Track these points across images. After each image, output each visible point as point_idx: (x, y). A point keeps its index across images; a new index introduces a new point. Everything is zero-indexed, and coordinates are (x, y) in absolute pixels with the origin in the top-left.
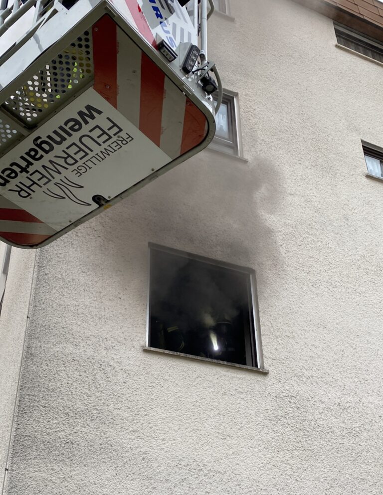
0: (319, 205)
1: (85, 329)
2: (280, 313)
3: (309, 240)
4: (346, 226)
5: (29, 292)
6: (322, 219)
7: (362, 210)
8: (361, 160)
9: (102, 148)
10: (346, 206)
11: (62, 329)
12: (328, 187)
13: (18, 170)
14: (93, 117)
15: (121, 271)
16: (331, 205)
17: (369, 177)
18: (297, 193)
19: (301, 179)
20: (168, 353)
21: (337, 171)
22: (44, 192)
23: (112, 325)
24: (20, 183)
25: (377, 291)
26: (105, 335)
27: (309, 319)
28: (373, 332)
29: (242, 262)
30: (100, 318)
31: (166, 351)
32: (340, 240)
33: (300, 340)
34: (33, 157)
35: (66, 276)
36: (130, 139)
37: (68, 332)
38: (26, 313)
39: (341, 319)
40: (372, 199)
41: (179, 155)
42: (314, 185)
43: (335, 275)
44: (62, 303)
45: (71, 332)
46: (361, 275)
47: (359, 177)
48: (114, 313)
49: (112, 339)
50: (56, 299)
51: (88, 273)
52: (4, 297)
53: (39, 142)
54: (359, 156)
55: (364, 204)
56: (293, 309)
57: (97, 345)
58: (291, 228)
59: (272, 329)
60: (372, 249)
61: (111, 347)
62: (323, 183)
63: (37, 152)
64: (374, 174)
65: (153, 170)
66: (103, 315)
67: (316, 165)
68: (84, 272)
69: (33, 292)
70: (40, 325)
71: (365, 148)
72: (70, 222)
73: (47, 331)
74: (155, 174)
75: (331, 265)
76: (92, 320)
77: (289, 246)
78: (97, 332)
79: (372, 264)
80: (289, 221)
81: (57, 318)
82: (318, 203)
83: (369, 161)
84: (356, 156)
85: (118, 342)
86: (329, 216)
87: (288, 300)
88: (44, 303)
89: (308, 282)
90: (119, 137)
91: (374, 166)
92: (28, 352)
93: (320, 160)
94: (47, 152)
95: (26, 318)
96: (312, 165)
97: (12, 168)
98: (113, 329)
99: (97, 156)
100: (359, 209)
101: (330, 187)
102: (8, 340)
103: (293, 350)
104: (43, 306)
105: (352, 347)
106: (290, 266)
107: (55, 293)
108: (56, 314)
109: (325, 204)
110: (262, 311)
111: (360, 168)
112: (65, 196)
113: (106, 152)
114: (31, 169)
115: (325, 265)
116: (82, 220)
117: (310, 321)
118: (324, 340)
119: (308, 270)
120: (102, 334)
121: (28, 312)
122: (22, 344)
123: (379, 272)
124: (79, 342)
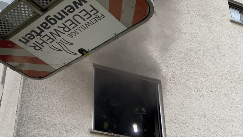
0: (201, 40)
1: (53, 119)
2: (177, 108)
3: (195, 62)
4: (218, 53)
5: (18, 95)
6: (203, 48)
7: (228, 43)
8: (227, 11)
9: (86, 22)
10: (218, 40)
11: (39, 119)
12: (207, 28)
13: (35, 34)
14: (81, 5)
15: (76, 82)
16: (209, 40)
17: (232, 21)
18: (187, 32)
19: (189, 23)
20: (106, 134)
21: (212, 18)
22: (50, 47)
23: (71, 116)
24: (36, 42)
25: (238, 94)
26: (66, 123)
27: (195, 111)
28: (236, 120)
29: (153, 76)
30: (63, 112)
31: (105, 132)
32: (214, 61)
33: (190, 125)
34: (45, 28)
35: (41, 85)
36: (103, 17)
37: (42, 121)
38: (16, 109)
39: (216, 112)
40: (234, 35)
41: (131, 26)
42: (198, 27)
43: (211, 84)
44: (38, 102)
45: (44, 121)
46: (228, 84)
47: (226, 22)
48: (71, 109)
49: (71, 125)
50: (35, 100)
51: (55, 84)
52: (2, 98)
53: (48, 18)
54: (226, 9)
55: (229, 39)
56: (185, 105)
57: (61, 129)
58: (183, 54)
59: (172, 118)
60: (235, 67)
61: (70, 131)
62: (204, 25)
63: (47, 24)
64: (235, 20)
65: (115, 34)
66: (65, 110)
67: (199, 14)
68: (53, 83)
69: (20, 96)
70: (25, 117)
71: (230, 4)
72: (64, 64)
73: (29, 120)
74: (116, 37)
75: (209, 77)
76: (57, 113)
77: (182, 66)
78: (61, 121)
79: (235, 76)
80: (182, 50)
81: (35, 112)
82: (200, 38)
83: (232, 11)
84: (224, 9)
85: (74, 127)
86: (207, 46)
87: (182, 100)
88: (27, 103)
89: (194, 88)
90: (96, 16)
91: (236, 15)
92: (17, 134)
93: (202, 11)
94: (53, 24)
95: (16, 112)
96: (196, 14)
97: (32, 33)
98: (71, 119)
99: (82, 27)
100: (226, 42)
101: (208, 28)
102: (4, 126)
103: (185, 132)
104: (27, 105)
105: (223, 129)
106: (183, 78)
107: (34, 96)
108: (35, 110)
109: (205, 39)
110: (166, 107)
111: (227, 16)
112: (62, 49)
113: (88, 24)
114: (43, 34)
115: (205, 77)
116: (71, 63)
117: (196, 113)
118: (205, 125)
119: (194, 81)
120: (64, 122)
121: (17, 108)
122: (13, 129)
123: (239, 81)
124: (49, 127)
